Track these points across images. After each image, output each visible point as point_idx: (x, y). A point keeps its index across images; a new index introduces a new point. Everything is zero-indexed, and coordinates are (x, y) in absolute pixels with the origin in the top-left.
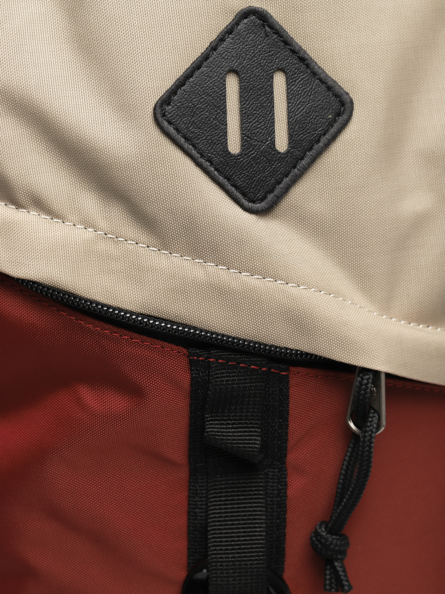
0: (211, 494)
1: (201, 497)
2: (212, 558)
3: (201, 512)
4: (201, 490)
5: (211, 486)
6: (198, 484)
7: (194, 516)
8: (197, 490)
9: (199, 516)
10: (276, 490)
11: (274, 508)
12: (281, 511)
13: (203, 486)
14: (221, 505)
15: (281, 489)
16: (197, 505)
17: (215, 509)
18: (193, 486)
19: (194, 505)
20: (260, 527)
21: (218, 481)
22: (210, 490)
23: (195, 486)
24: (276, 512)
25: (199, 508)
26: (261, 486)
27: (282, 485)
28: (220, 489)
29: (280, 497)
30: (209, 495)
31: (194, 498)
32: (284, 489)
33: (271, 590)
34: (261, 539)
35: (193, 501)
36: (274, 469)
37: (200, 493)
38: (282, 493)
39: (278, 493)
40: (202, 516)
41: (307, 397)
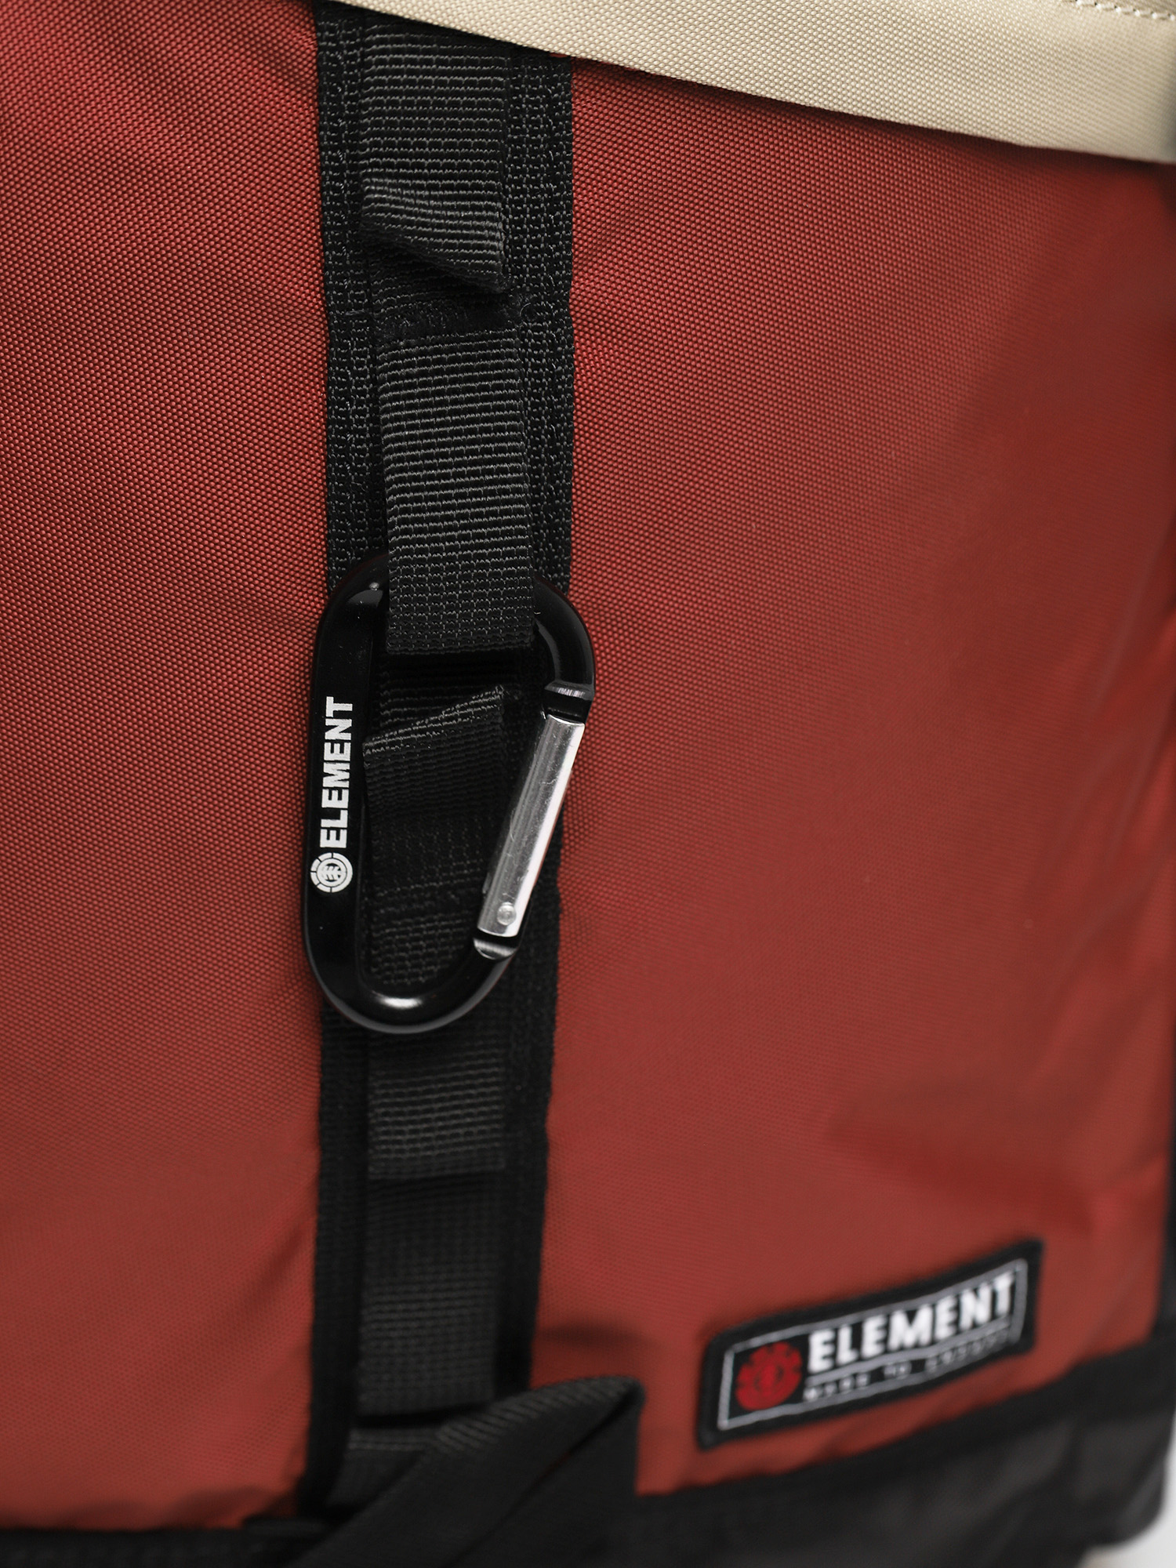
0: (385, 391)
1: (360, 403)
2: (397, 554)
3: (359, 442)
4: (360, 384)
5: (385, 370)
6: (350, 369)
7: (341, 452)
8: (349, 384)
9: (355, 450)
10: (548, 375)
11: (542, 423)
12: (559, 431)
13: (364, 373)
14: (413, 417)
15: (560, 374)
16: (350, 422)
17: (400, 428)
18: (338, 374)
19: (341, 423)
20: (514, 470)
21: (402, 357)
22: (383, 381)
23: (345, 375)
24: (547, 432)
25: (356, 431)
26: (511, 366)
27: (562, 364)
28: (409, 376)
29: (557, 394)
30: (382, 393)
31: (342, 404)
32: (567, 372)
33: (543, 631)
34: (519, 501)
35: (338, 413)
36: (540, 320)
37: (356, 392)
38: (562, 383)
39: (553, 385)
40: (362, 452)
41: (618, 124)
